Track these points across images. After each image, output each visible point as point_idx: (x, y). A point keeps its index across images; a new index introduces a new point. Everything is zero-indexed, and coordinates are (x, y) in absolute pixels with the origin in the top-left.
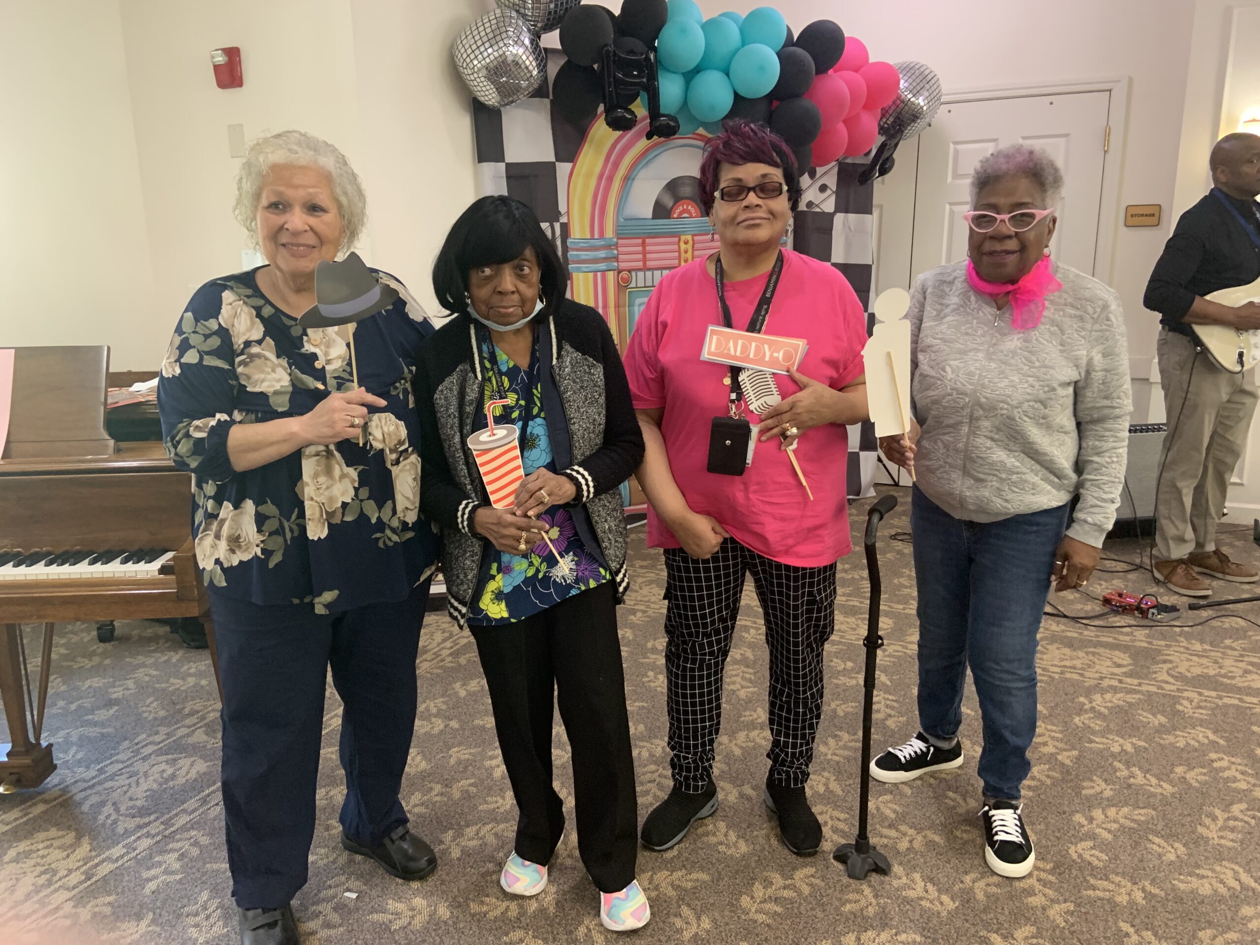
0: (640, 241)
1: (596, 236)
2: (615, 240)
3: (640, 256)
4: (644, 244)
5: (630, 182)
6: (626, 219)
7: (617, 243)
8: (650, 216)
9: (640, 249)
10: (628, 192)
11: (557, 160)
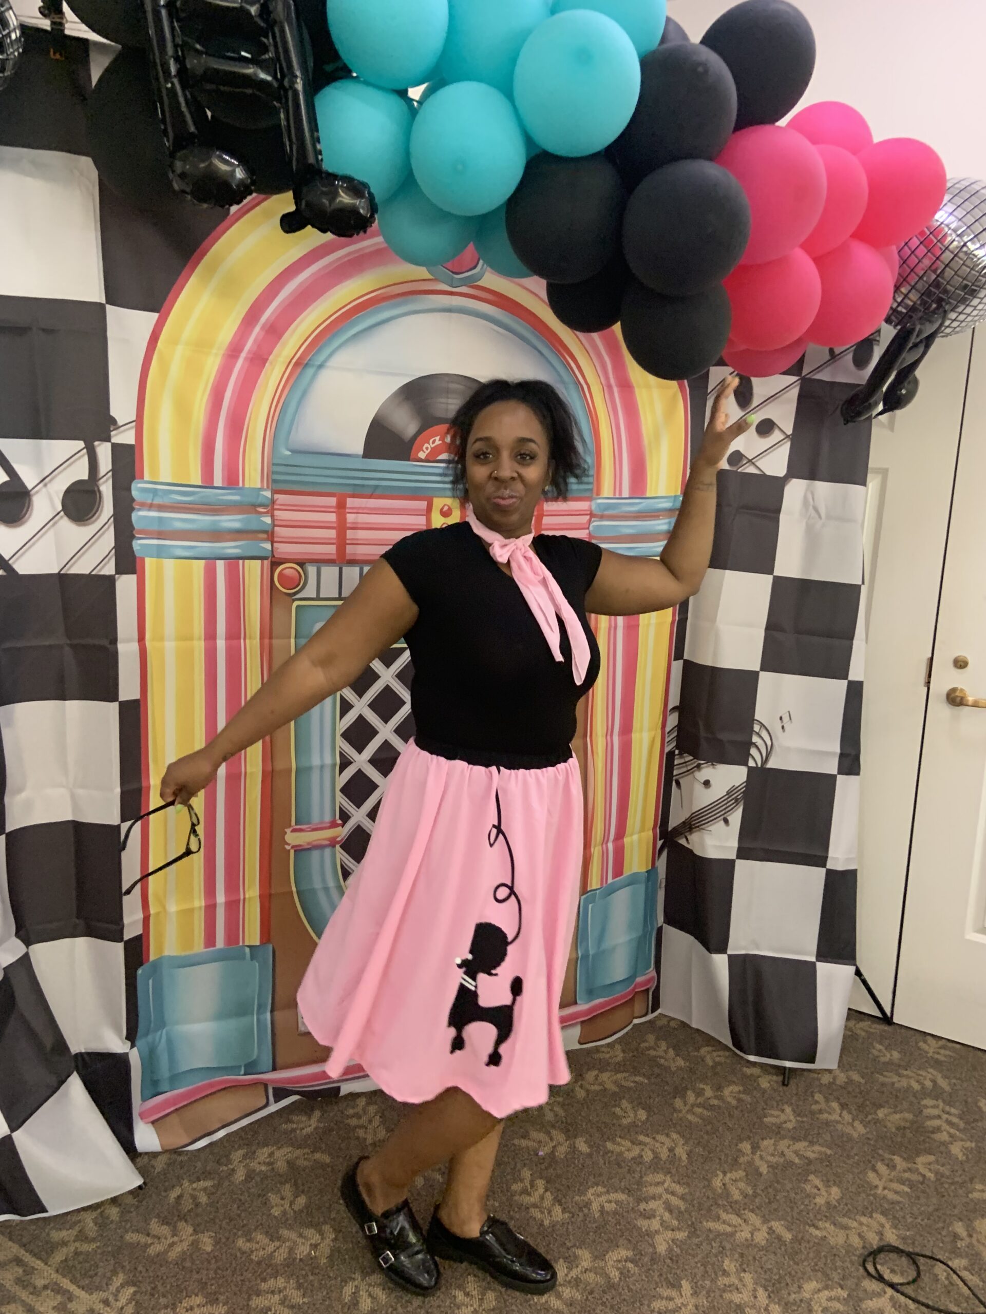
0: (333, 501)
1: (218, 481)
2: (268, 494)
3: (332, 534)
4: (341, 507)
5: (310, 371)
6: (294, 451)
7: (273, 502)
8: (359, 449)
9: (332, 517)
10: (305, 393)
11: (112, 299)
